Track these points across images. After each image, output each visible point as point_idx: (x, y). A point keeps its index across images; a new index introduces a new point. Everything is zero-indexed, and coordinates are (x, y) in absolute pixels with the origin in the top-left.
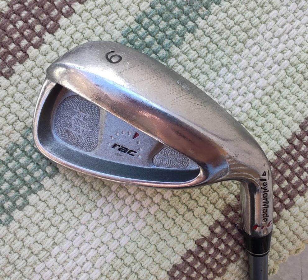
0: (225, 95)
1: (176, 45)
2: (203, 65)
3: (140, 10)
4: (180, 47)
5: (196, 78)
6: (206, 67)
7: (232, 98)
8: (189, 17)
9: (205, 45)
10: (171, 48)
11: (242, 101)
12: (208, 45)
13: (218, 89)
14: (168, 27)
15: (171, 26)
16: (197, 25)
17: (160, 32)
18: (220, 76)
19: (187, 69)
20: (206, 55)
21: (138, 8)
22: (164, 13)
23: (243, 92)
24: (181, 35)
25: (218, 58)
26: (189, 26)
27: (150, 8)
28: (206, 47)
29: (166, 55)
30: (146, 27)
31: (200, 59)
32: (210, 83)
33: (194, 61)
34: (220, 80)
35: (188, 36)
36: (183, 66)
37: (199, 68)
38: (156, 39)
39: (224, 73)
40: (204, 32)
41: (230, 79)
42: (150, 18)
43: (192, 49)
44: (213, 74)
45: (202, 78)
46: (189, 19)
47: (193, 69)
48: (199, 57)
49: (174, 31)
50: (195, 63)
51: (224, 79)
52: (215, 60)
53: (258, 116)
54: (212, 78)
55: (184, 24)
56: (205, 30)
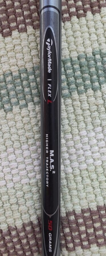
0: (89, 146)
1: (78, 92)
2: (88, 117)
3: (69, 55)
4: (80, 95)
5: (78, 122)
6: (89, 119)
7: (92, 151)
8: (99, 80)
9: (97, 104)
10: (74, 92)
11: (98, 157)
12: (100, 106)
13: (87, 138)
14: (81, 78)
15: (83, 78)
16: (101, 88)
17: (73, 78)
18: (94, 131)
19: (75, 112)
20: (94, 112)
21: (69, 53)
22: (83, 67)
23: (103, 152)
24: (85, 88)
25: (101, 119)
26: (95, 85)
27: (77, 58)
28: (98, 106)
29: (68, 95)
30: (66, 68)
31: (88, 111)
32: (85, 131)
33: (83, 110)
34: (93, 134)
35: (90, 92)
36: (74, 109)
37: (84, 117)
38: (68, 81)
39: (98, 131)
40: (103, 96)
41: (99, 138)
42: (72, 65)
43: (87, 102)
44: (90, 127)
45: (81, 125)
46: (98, 80)
47: (79, 115)
48: (89, 109)
49: (83, 82)
50: (83, 112)
51: (96, 135)
52: (98, 118)
53: (102, 174)
54: (88, 129)
55: (92, 82)
56: (104, 94)
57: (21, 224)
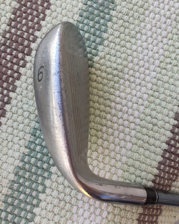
0: (146, 50)
1: (104, 32)
2: (125, 37)
4: (107, 32)
5: (124, 47)
6: (128, 37)
7: (150, 50)
8: (105, 13)
9: (121, 25)
10: (102, 35)
11: (157, 49)
12: (123, 24)
13: (140, 48)
14: (95, 24)
15: (97, 22)
16: (112, 16)
17: (92, 29)
18: (138, 40)
19: (116, 43)
20: (125, 31)
21: (73, 20)
22: (89, 16)
23: (156, 44)
24: (105, 25)
25: (132, 30)
26: (107, 18)
27: (80, 17)
28: (122, 26)
29: (101, 40)
30: (82, 29)
31: (122, 35)
32: (134, 46)
33: (119, 37)
34: (139, 42)
35: (109, 24)
36: (114, 43)
37: (123, 40)
38: (91, 34)
39: (140, 37)
40: (118, 18)
41: (145, 39)
42: (82, 23)
43: (115, 31)
44: (133, 40)
45: (128, 45)
46: (105, 14)
47: (120, 42)
48: (120, 33)
49: (99, 24)
50: (120, 38)
51: (141, 40)
52: (130, 31)
53: (170, 54)
54: (134, 42)
55: (103, 18)
56: (117, 16)
57: (170, 132)
